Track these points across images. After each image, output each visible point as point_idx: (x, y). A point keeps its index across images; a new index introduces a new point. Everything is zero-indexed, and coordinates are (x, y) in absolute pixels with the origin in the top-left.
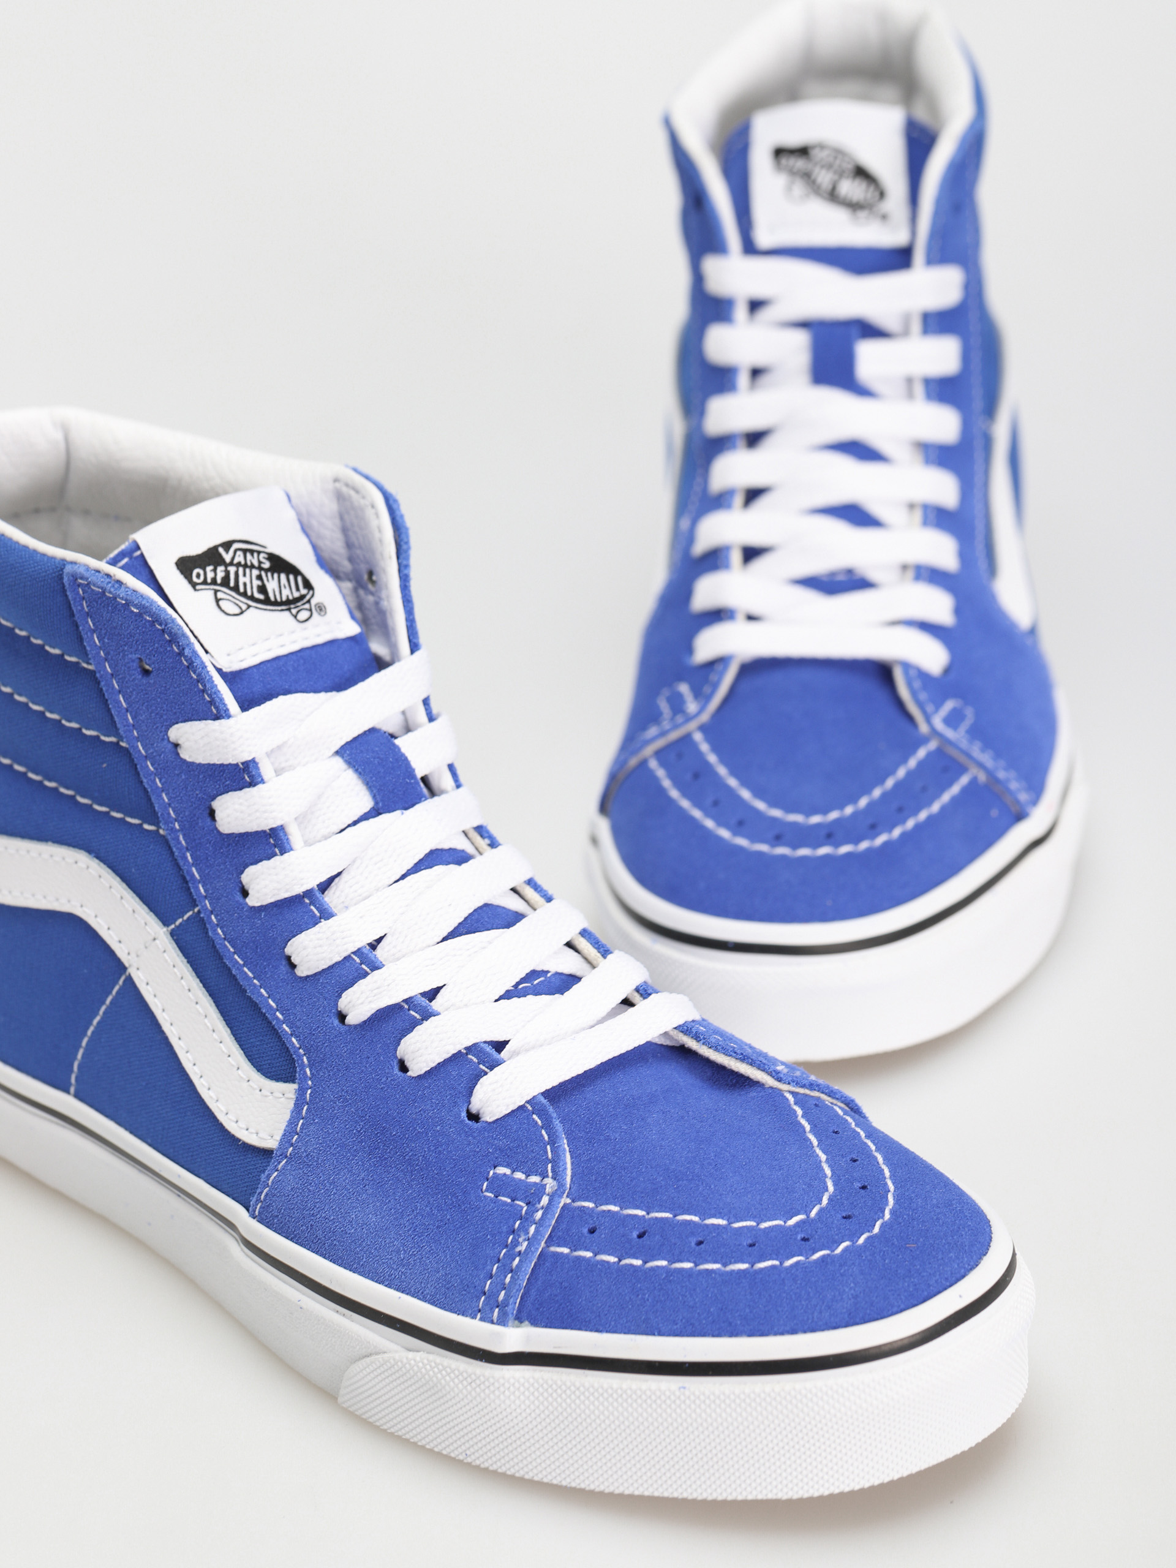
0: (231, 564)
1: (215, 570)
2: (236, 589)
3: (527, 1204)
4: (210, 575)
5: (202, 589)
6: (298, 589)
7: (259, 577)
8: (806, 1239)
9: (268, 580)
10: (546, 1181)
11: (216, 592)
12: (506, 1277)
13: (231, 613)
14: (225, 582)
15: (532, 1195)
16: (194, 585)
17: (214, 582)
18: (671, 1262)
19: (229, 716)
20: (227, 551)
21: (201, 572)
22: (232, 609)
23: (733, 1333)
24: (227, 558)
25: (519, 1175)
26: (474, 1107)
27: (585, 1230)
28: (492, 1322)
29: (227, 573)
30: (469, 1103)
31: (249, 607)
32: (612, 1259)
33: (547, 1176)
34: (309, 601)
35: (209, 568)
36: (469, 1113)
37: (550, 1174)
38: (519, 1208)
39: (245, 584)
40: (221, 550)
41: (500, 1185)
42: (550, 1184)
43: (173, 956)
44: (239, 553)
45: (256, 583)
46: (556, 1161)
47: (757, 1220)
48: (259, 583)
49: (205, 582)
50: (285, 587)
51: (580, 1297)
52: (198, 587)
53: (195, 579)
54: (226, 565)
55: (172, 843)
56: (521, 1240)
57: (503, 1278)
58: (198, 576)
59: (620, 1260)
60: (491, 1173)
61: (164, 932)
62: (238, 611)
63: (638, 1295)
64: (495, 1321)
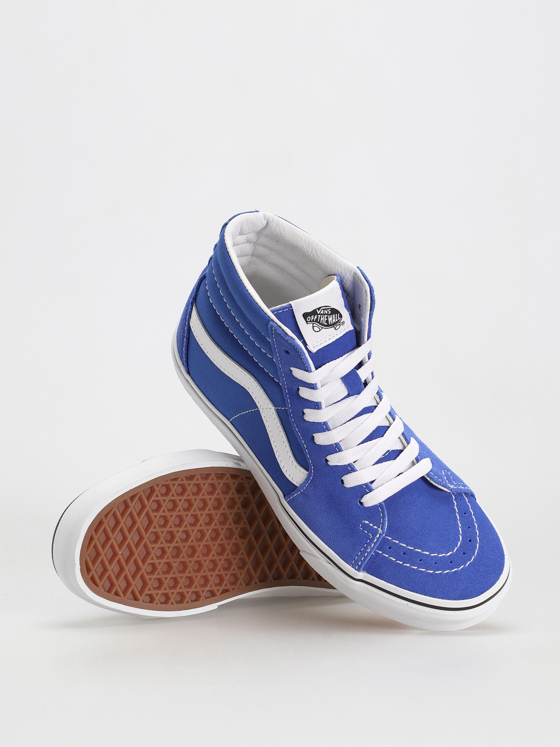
0: (319, 314)
1: (314, 317)
2: (319, 323)
3: (372, 535)
4: (312, 318)
5: (309, 323)
6: (337, 319)
7: (327, 317)
8: (451, 562)
9: (329, 318)
10: (379, 529)
11: (313, 324)
12: (362, 558)
13: (317, 331)
14: (316, 321)
15: (375, 532)
16: (307, 322)
17: (313, 321)
18: (411, 565)
19: (311, 372)
20: (319, 310)
21: (310, 317)
22: (316, 329)
23: (425, 594)
24: (319, 312)
25: (371, 525)
26: (362, 501)
27: (388, 547)
28: (355, 569)
29: (318, 317)
30: (361, 499)
31: (322, 328)
32: (394, 559)
33: (380, 528)
34: (340, 322)
35: (312, 316)
36: (360, 501)
37: (381, 527)
38: (370, 536)
39: (322, 320)
40: (317, 310)
41: (365, 526)
42: (380, 529)
43: (275, 415)
44: (323, 310)
45: (326, 319)
46: (383, 524)
47: (438, 553)
48: (327, 319)
49: (310, 321)
50: (334, 319)
51: (383, 569)
52: (308, 323)
53: (308, 320)
54: (318, 315)
55: (283, 391)
56: (368, 547)
57: (361, 558)
58: (309, 319)
59: (396, 560)
60: (363, 522)
61: (274, 409)
62: (319, 330)
63: (400, 574)
64: (356, 569)
